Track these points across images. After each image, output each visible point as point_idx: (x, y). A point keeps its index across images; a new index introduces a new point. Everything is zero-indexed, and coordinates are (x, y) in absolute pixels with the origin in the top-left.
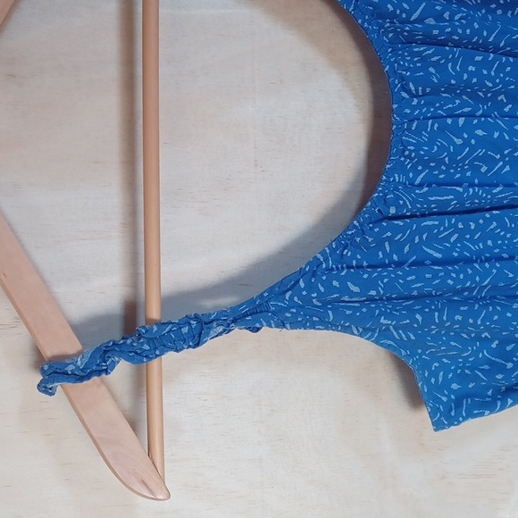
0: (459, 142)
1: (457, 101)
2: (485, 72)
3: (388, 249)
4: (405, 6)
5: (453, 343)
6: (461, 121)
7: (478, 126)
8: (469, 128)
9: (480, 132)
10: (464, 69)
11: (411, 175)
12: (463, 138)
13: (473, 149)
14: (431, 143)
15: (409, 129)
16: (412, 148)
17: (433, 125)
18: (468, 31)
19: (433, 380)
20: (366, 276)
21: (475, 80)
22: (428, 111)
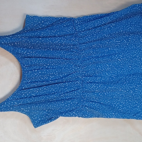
0: (36, 74)
1: (36, 67)
2: (40, 61)
3: (24, 95)
4: (22, 51)
5: (37, 111)
6: (36, 70)
7: (39, 71)
8: (38, 72)
9: (40, 72)
10: (36, 61)
11: (27, 81)
12: (37, 74)
13: (39, 75)
14: (30, 75)
15: (26, 73)
16: (27, 76)
17: (30, 72)
18: (35, 55)
19: (34, 119)
20: (18, 101)
21: (38, 63)
22: (30, 69)
